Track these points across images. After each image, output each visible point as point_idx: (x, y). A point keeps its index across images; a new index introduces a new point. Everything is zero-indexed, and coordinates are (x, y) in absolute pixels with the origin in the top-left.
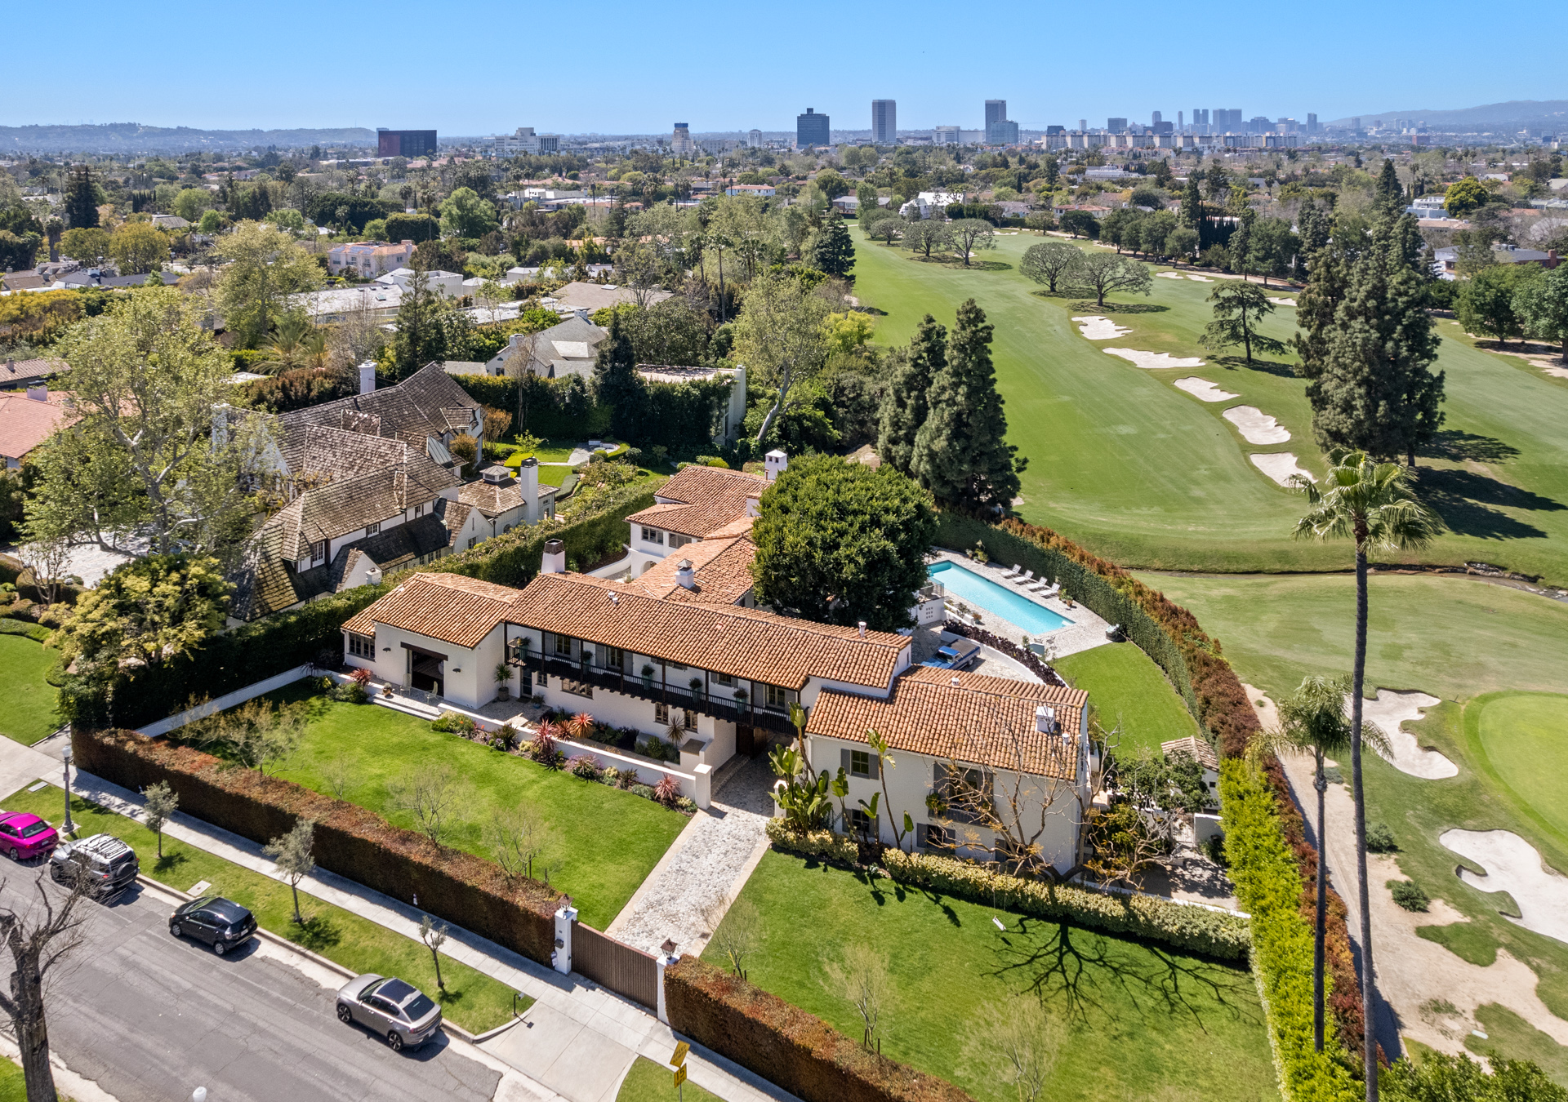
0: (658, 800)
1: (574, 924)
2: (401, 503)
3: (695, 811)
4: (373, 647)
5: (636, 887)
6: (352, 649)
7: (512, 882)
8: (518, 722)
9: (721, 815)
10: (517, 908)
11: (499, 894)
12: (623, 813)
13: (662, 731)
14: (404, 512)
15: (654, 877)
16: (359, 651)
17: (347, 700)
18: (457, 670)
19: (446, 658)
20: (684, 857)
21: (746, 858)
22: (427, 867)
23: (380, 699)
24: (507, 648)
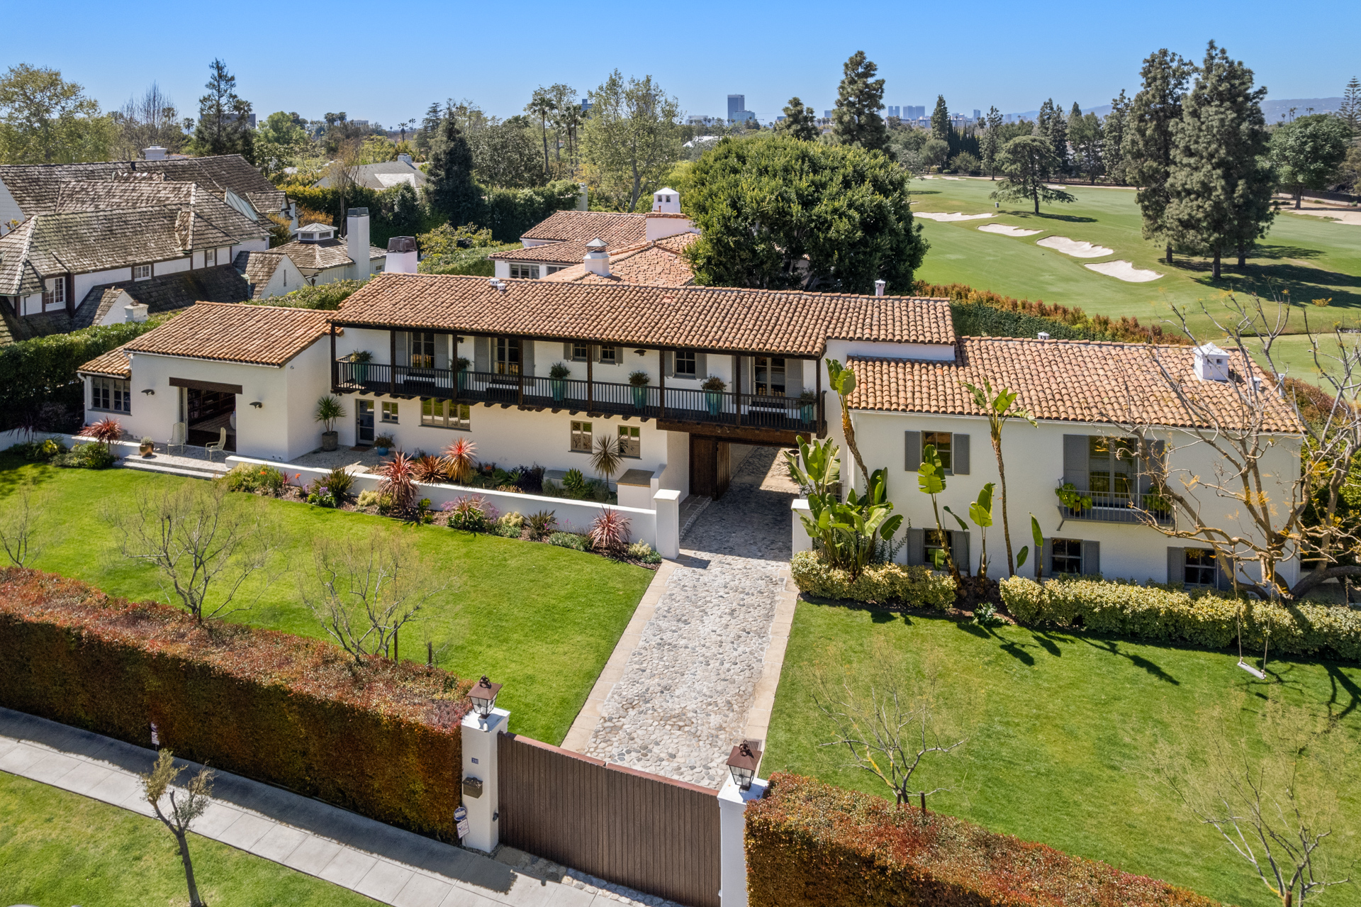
0: (596, 550)
1: (505, 741)
2: (184, 244)
3: (658, 562)
4: (127, 395)
5: (592, 677)
6: (96, 403)
7: (361, 671)
8: (355, 470)
9: (704, 564)
10: (376, 721)
11: (333, 695)
12: (543, 570)
13: (586, 465)
14: (188, 254)
15: (619, 657)
16: (106, 405)
17: (80, 466)
18: (258, 405)
19: (239, 389)
20: (663, 624)
21: (769, 617)
22: (176, 660)
23: (135, 459)
24: (335, 365)
